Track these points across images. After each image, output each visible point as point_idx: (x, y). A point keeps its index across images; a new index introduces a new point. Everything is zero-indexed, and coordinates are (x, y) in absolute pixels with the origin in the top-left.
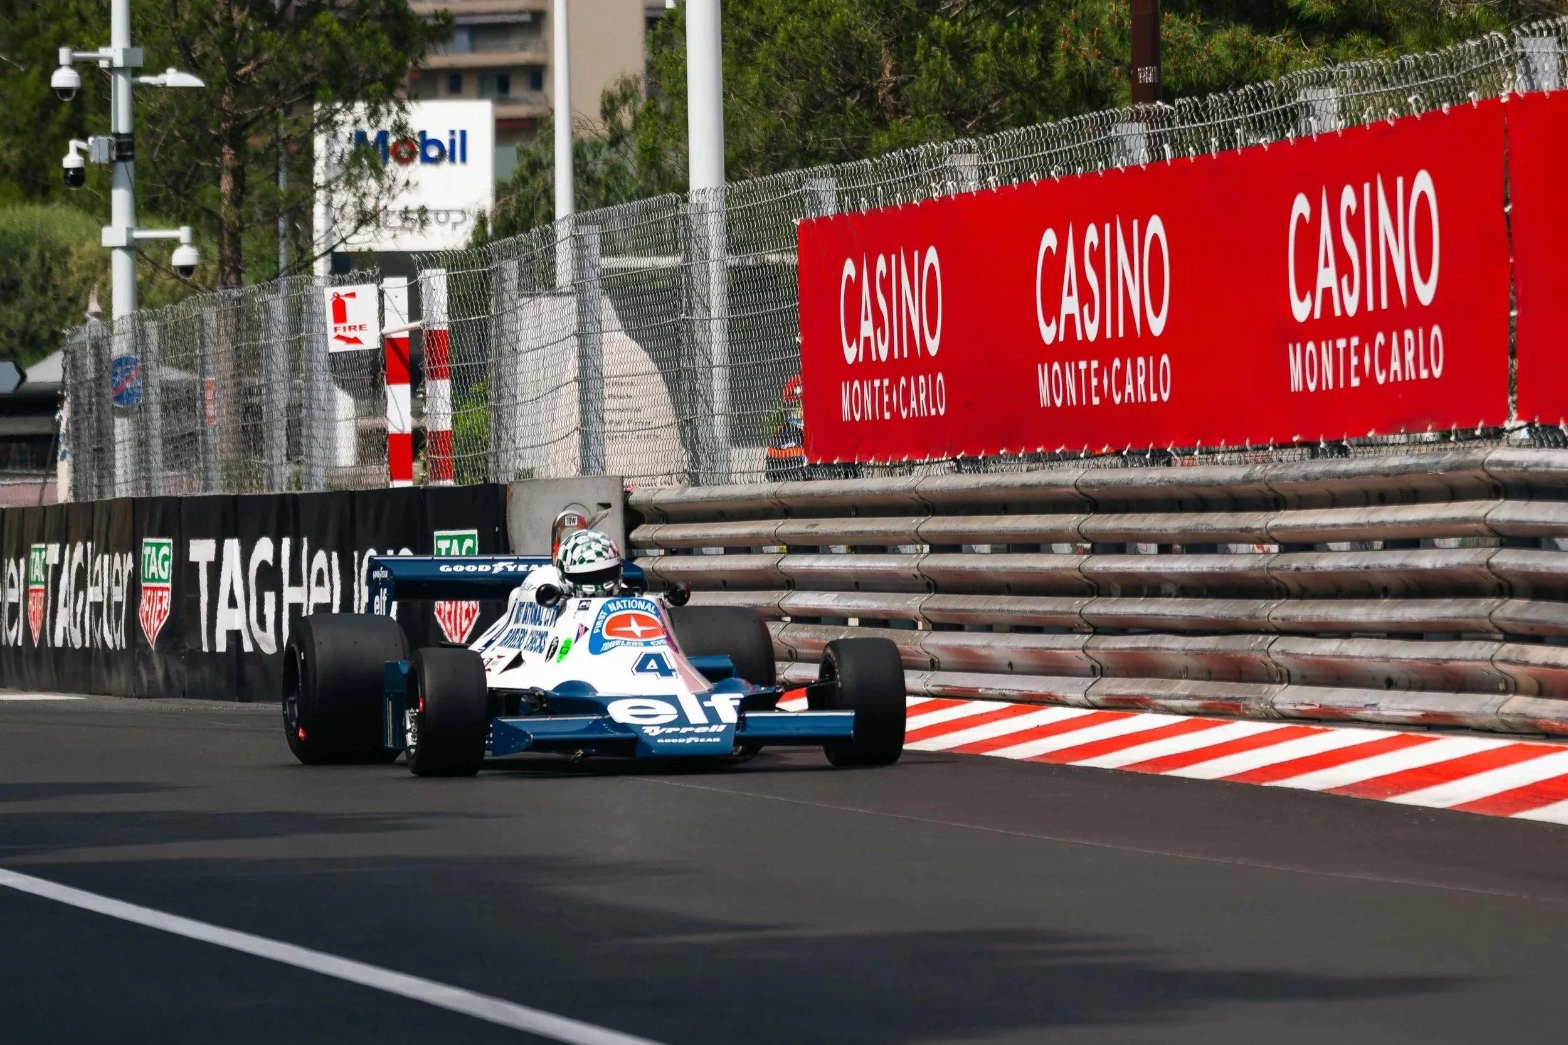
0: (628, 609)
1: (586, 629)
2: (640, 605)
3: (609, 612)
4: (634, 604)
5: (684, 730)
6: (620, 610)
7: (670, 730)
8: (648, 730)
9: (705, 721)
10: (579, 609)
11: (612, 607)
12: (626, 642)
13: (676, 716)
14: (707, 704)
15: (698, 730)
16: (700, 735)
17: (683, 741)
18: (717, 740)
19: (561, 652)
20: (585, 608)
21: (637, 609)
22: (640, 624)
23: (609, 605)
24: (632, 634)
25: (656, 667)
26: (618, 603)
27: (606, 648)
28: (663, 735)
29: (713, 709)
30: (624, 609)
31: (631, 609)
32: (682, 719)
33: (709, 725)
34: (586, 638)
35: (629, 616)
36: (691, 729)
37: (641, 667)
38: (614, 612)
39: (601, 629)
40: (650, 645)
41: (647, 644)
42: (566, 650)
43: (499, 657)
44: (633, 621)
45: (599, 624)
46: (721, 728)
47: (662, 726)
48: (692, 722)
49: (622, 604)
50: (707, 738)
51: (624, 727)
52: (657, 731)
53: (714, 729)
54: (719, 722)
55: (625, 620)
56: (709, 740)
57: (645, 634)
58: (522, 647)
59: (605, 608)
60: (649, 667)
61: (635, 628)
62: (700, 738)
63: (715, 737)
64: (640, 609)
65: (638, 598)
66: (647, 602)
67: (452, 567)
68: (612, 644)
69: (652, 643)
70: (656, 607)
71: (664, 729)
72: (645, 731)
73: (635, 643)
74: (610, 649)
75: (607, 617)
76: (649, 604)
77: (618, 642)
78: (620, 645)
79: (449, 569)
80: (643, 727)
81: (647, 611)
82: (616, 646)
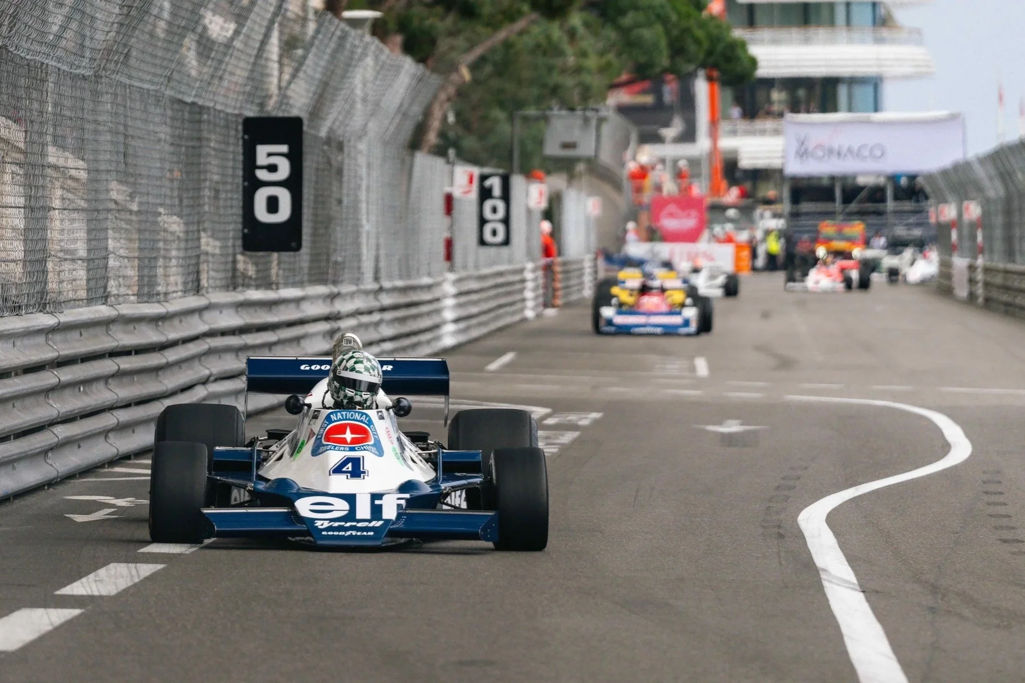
0: (346, 419)
1: (314, 434)
2: (357, 416)
3: (331, 421)
4: (352, 416)
5: (348, 525)
6: (340, 420)
7: (336, 524)
8: (318, 524)
9: (368, 517)
10: (313, 418)
11: (333, 417)
12: (335, 446)
13: (346, 513)
14: (377, 503)
15: (360, 525)
16: (360, 529)
17: (344, 533)
18: (372, 533)
19: (297, 451)
20: (316, 417)
21: (353, 420)
22: (352, 432)
23: (332, 416)
24: (344, 441)
25: (350, 470)
26: (339, 414)
27: (321, 451)
28: (327, 529)
29: (380, 506)
30: (343, 420)
31: (349, 419)
32: (351, 515)
33: (370, 521)
34: (312, 441)
35: (346, 425)
36: (354, 524)
37: (338, 470)
38: (335, 421)
40: (355, 451)
41: (352, 449)
42: (300, 450)
44: (348, 431)
45: (320, 430)
46: (378, 524)
47: (331, 520)
48: (357, 518)
49: (342, 415)
50: (363, 532)
51: (302, 520)
52: (326, 524)
53: (373, 524)
54: (379, 519)
55: (341, 429)
56: (365, 533)
57: (354, 441)
59: (327, 418)
60: (344, 469)
61: (348, 436)
62: (358, 531)
63: (371, 531)
64: (357, 420)
65: (357, 410)
66: (363, 414)
67: (310, 366)
68: (325, 448)
69: (356, 448)
70: (370, 417)
71: (332, 523)
72: (316, 525)
73: (343, 449)
74: (323, 452)
75: (328, 425)
76: (364, 416)
77: (329, 447)
78: (330, 449)
79: (308, 368)
80: (316, 521)
81: (362, 421)
82: (327, 450)
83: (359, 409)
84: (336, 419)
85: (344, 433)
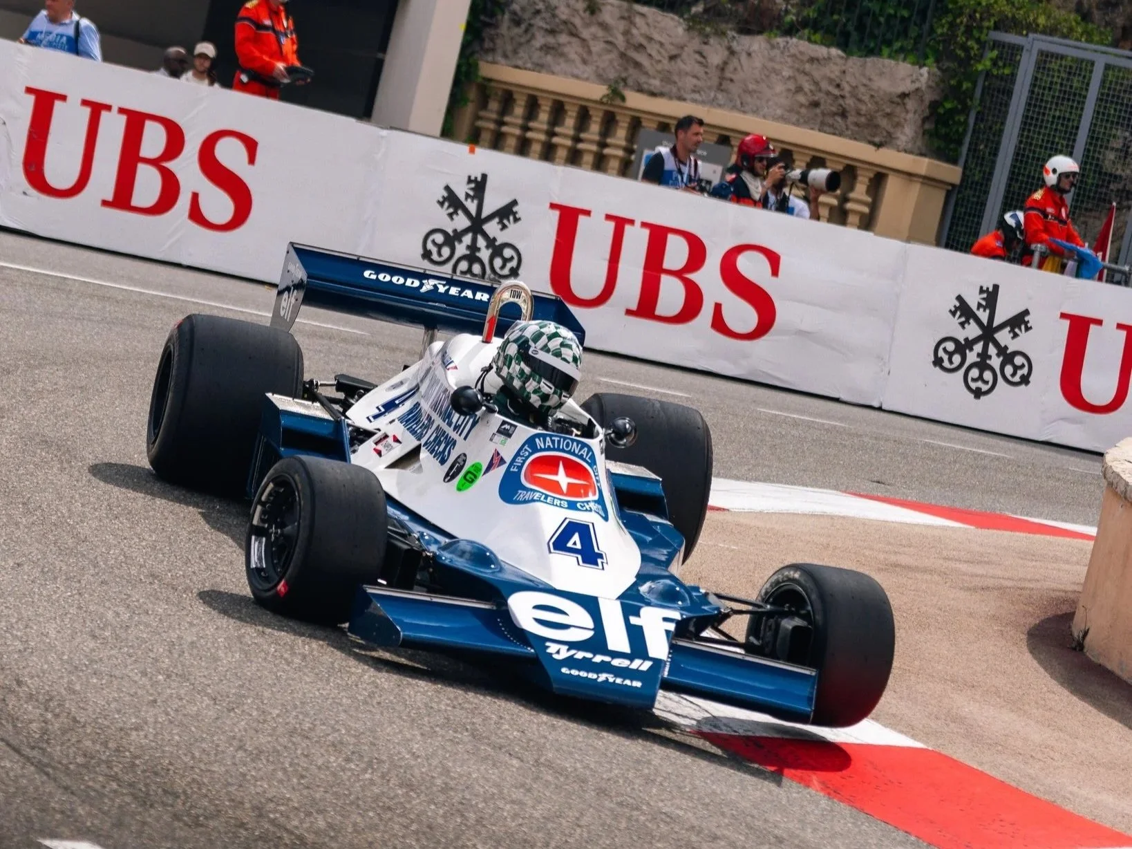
0: (558, 450)
1: (502, 461)
2: (575, 447)
3: (535, 450)
5: (598, 659)
6: (549, 449)
7: (580, 655)
8: (553, 649)
9: (626, 649)
10: (499, 431)
11: (539, 443)
12: (547, 496)
13: (591, 633)
14: (634, 620)
15: (616, 662)
16: (619, 672)
17: (595, 677)
18: (637, 684)
19: (465, 477)
20: (508, 434)
21: (569, 452)
23: (537, 440)
25: (579, 546)
26: (548, 439)
27: (521, 498)
28: (570, 662)
29: (640, 628)
30: (554, 449)
31: (563, 451)
32: (597, 642)
33: (631, 657)
34: (499, 472)
35: (558, 459)
36: (607, 659)
37: (560, 544)
38: (541, 450)
39: (520, 468)
40: (577, 509)
41: (572, 506)
42: (471, 478)
43: (396, 440)
44: (562, 469)
45: (519, 460)
46: (644, 665)
48: (611, 647)
49: (553, 442)
50: (625, 679)
51: (523, 636)
52: (564, 653)
53: (636, 664)
54: (644, 656)
55: (551, 465)
56: (628, 683)
57: (573, 491)
58: (423, 441)
59: (531, 442)
60: (570, 544)
61: (563, 479)
62: (616, 676)
63: (637, 679)
64: (574, 454)
65: (573, 437)
66: (584, 445)
67: (377, 274)
68: (529, 496)
69: (578, 505)
70: (593, 454)
71: (573, 652)
72: (549, 651)
73: (558, 502)
74: (525, 502)
75: (531, 454)
76: (586, 449)
77: (537, 495)
78: (539, 501)
79: (374, 277)
80: (548, 644)
81: (581, 457)
82: (533, 500)
83: (576, 435)
84: (543, 446)
85: (556, 473)
